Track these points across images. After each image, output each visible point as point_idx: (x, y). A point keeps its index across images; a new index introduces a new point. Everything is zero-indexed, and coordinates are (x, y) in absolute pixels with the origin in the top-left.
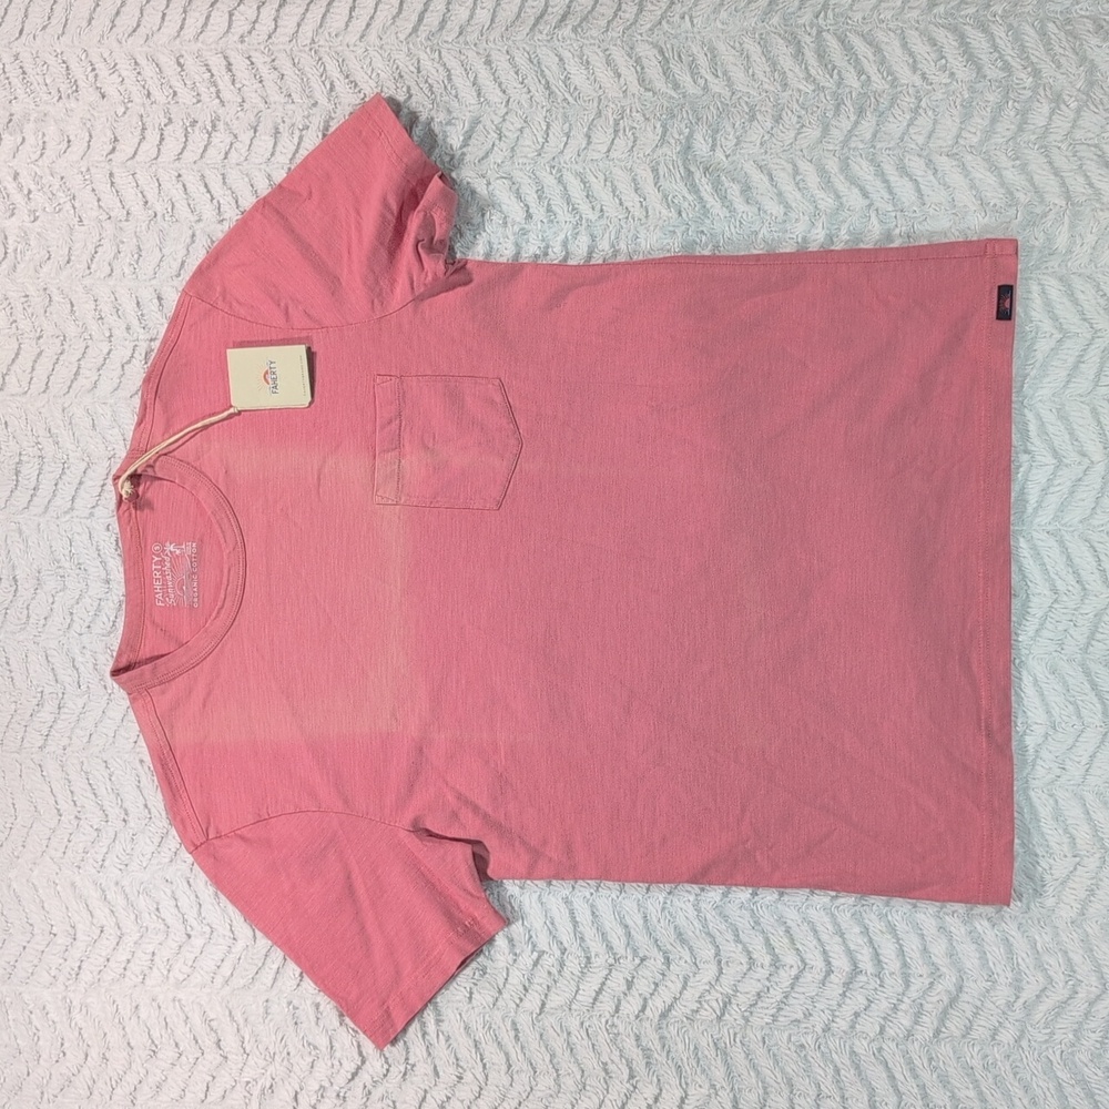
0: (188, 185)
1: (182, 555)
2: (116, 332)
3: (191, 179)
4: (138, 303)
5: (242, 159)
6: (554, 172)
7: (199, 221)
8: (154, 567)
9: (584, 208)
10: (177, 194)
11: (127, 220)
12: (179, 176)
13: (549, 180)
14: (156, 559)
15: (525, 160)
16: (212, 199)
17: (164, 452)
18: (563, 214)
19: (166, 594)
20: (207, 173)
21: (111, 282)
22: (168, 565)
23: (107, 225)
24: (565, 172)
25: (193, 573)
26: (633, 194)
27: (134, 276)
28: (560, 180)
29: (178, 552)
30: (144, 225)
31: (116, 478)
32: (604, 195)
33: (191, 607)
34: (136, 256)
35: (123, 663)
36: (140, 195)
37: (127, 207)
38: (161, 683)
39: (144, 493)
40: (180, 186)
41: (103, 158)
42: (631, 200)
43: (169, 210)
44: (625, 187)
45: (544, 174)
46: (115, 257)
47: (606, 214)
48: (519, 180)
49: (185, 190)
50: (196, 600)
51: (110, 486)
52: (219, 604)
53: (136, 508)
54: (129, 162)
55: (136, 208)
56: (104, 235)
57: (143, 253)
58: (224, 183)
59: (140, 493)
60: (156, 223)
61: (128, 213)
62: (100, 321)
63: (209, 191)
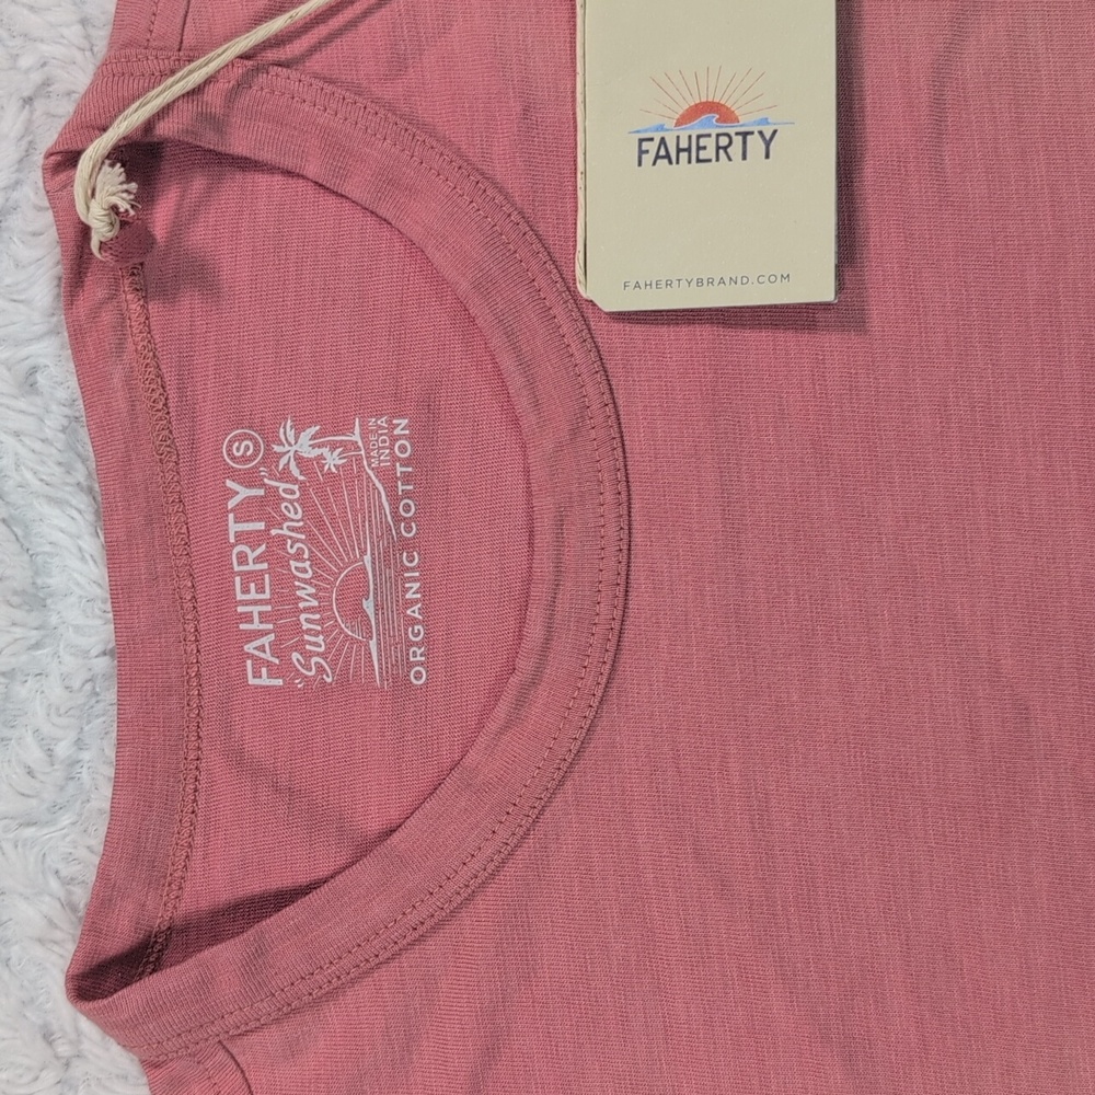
1: (351, 473)
8: (234, 528)
14: (244, 493)
17: (271, 55)
19: (288, 636)
22: (296, 514)
25: (406, 545)
29: (333, 460)
31: (65, 160)
33: (400, 685)
35: (120, 939)
38: (288, 1012)
39: (178, 229)
50: (417, 655)
52: (525, 665)
53: (143, 292)
59: (159, 231)
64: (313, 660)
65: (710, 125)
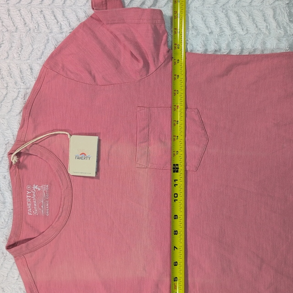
0: (46, 16)
1: (41, 191)
2: (10, 85)
3: (47, 13)
4: (21, 71)
5: (72, 3)
6: (224, 12)
7: (51, 33)
8: (27, 197)
9: (238, 29)
10: (41, 20)
11: (16, 32)
12: (42, 11)
13: (221, 15)
14: (29, 193)
15: (209, 6)
16: (58, 22)
17: (35, 143)
18: (228, 32)
19: (33, 209)
20: (55, 10)
21: (8, 61)
22: (34, 195)
23: (6, 34)
24: (229, 11)
25: (47, 200)
26: (263, 22)
27: (19, 58)
28: (227, 16)
29: (39, 189)
30: (24, 34)
31: (10, 154)
32: (249, 23)
33: (45, 216)
34: (20, 49)
35: (12, 242)
36: (22, 20)
37: (16, 26)
38: (31, 252)
39: (23, 161)
40: (42, 16)
41: (5, 2)
42: (262, 25)
43: (37, 27)
44: (259, 19)
45: (219, 12)
46: (10, 49)
47: (249, 32)
48: (206, 15)
49: (45, 18)
50: (48, 212)
51: (6, 158)
52: (59, 214)
53: (18, 168)
54: (17, 5)
55: (20, 25)
56: (5, 39)
57: (24, 48)
58: (64, 15)
59: (21, 161)
60: (30, 33)
61: (17, 29)
62: (2, 80)
63: (56, 19)
64: (36, 212)
65: (83, 156)
